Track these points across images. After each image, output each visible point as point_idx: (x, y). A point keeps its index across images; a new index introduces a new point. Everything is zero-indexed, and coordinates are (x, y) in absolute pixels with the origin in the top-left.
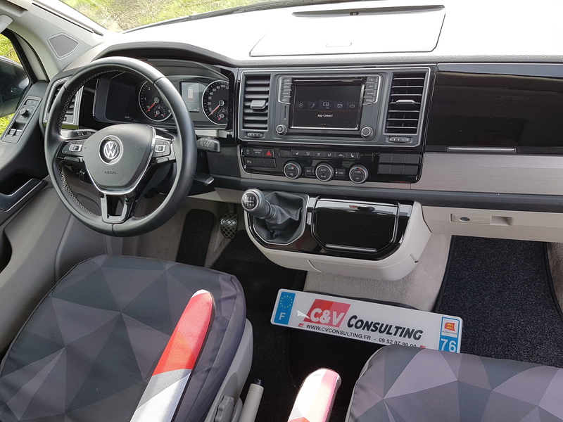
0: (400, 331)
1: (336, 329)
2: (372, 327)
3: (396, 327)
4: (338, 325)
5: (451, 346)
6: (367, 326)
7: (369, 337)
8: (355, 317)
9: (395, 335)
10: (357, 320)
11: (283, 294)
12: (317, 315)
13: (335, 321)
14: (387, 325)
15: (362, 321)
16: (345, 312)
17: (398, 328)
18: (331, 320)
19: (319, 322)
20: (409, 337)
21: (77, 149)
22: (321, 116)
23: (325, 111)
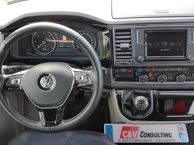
0: (163, 135)
1: (136, 139)
2: (151, 136)
3: (161, 133)
4: (136, 138)
5: (184, 137)
6: (149, 135)
7: (151, 140)
8: (143, 132)
9: (162, 137)
10: (144, 133)
11: (106, 126)
12: (125, 134)
13: (135, 136)
14: (157, 133)
15: (146, 133)
16: (138, 130)
17: (162, 134)
18: (133, 136)
19: (127, 138)
20: (168, 137)
21: (17, 82)
22: (163, 50)
23: (165, 47)
